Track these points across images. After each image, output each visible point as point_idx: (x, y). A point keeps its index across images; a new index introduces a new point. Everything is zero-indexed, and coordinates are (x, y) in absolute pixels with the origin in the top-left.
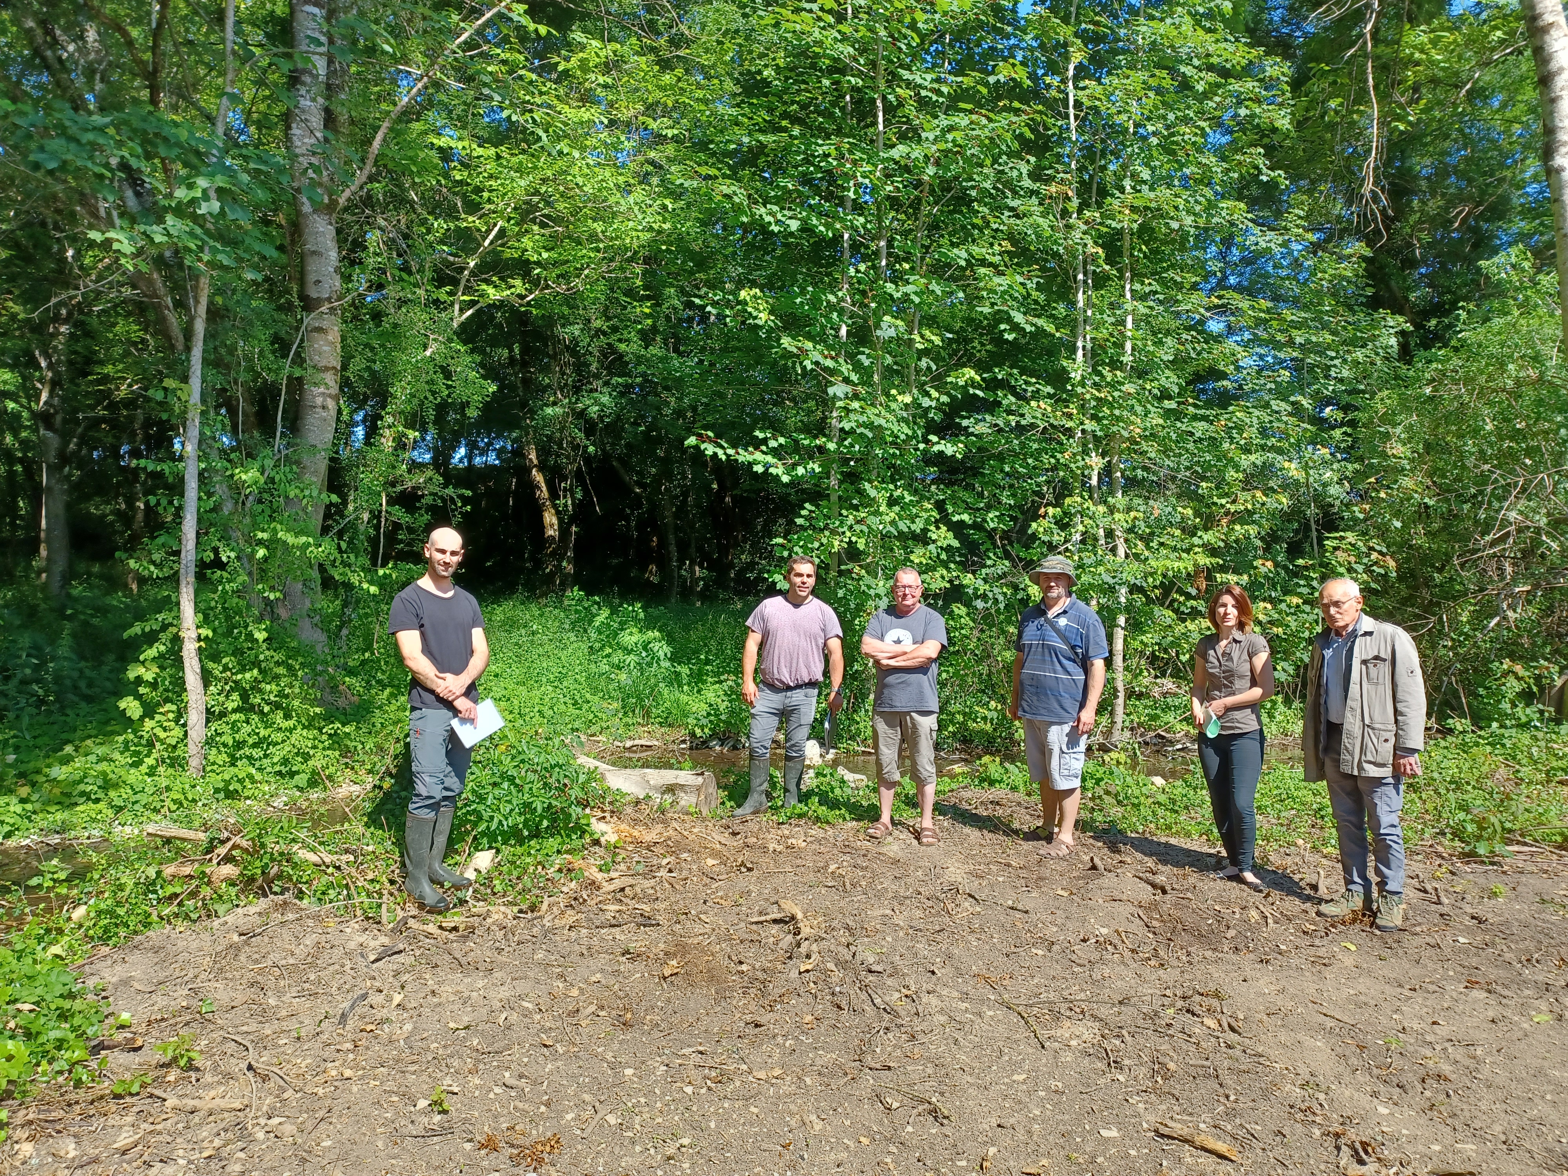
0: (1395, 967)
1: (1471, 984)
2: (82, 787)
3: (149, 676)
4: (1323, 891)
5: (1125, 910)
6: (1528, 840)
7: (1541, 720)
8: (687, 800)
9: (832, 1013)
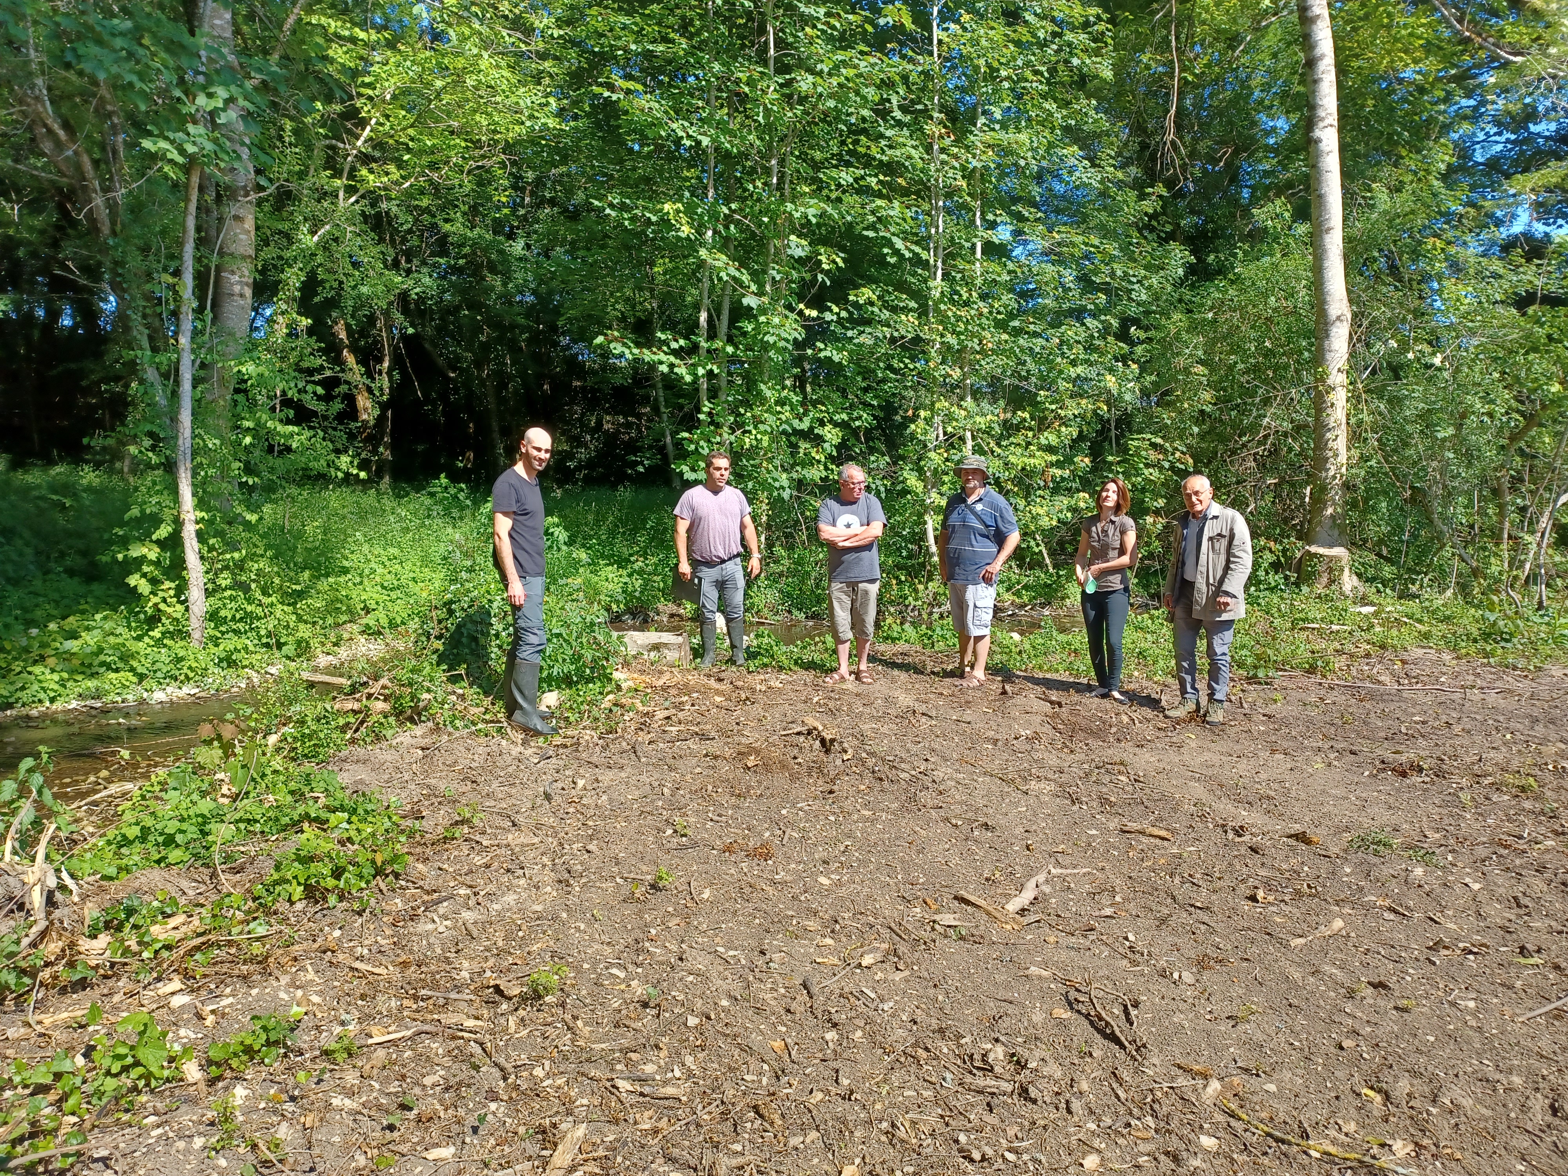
0: (1223, 745)
1: (1273, 751)
2: (102, 658)
3: (152, 556)
4: (1164, 703)
5: (1038, 719)
6: (1287, 667)
7: (1287, 585)
8: (671, 656)
9: (877, 785)
